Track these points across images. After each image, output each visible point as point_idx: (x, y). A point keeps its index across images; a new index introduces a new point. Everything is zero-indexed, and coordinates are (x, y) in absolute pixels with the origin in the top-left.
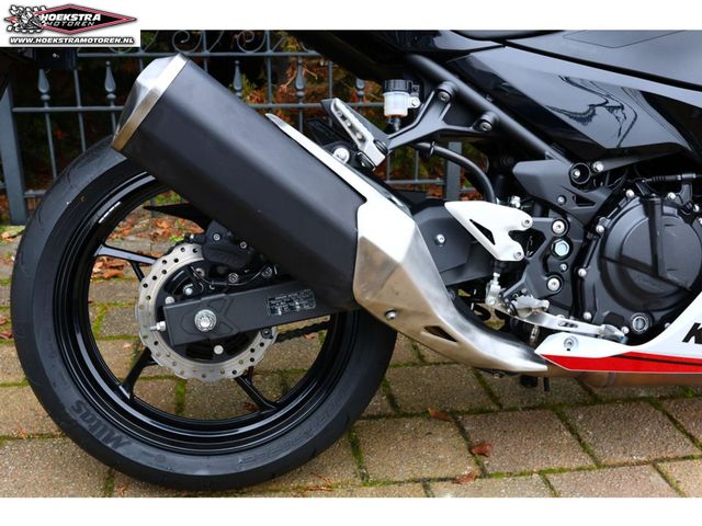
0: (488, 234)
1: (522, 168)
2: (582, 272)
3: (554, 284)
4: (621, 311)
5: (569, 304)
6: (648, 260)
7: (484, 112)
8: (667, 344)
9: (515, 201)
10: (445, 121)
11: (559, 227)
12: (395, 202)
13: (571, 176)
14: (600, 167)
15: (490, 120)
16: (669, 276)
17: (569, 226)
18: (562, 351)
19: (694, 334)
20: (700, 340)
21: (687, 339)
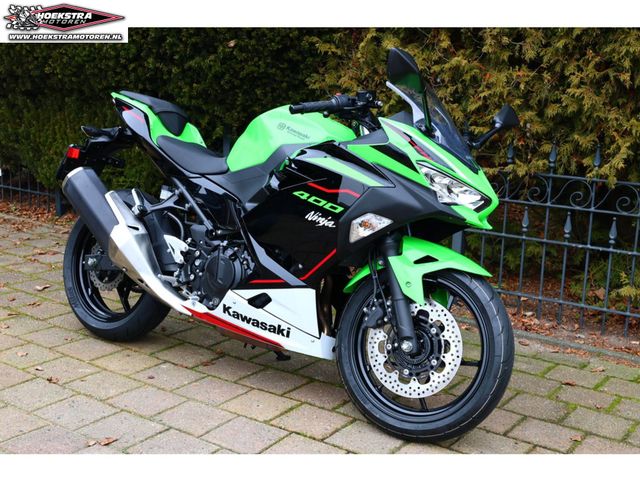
0: (174, 250)
1: (195, 227)
2: (201, 274)
3: (192, 277)
4: (210, 295)
5: (197, 287)
6: (215, 272)
7: (188, 202)
8: (218, 312)
9: (189, 240)
10: (175, 203)
11: (198, 253)
12: (137, 229)
13: (208, 233)
14: (220, 232)
15: (188, 205)
16: (220, 281)
17: (201, 253)
18: (191, 306)
19: (226, 309)
20: (229, 314)
21: (224, 311)
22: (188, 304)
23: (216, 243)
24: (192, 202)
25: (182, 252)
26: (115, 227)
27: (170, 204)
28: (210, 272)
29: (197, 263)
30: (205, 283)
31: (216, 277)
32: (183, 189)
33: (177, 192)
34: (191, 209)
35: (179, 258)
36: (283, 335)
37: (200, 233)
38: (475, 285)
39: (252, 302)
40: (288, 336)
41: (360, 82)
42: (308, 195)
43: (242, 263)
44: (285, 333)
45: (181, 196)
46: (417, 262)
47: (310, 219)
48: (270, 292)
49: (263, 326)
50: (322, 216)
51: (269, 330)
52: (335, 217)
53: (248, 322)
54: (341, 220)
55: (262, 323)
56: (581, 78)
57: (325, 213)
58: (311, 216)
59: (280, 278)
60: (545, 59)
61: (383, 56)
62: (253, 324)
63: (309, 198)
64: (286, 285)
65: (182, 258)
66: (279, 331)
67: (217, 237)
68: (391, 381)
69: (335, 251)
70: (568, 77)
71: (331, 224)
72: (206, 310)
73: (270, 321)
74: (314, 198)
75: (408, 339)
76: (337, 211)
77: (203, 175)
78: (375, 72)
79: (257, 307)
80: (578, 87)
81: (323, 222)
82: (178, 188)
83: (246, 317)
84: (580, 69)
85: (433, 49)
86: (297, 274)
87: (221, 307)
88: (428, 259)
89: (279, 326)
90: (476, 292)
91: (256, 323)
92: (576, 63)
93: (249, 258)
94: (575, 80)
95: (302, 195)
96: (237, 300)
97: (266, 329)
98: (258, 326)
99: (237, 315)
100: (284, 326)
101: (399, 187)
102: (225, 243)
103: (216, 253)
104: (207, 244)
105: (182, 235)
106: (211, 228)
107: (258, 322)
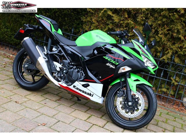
0: (57, 67)
1: (64, 61)
3: (62, 75)
4: (68, 81)
5: (64, 78)
6: (71, 75)
7: (62, 53)
8: (71, 87)
9: (62, 64)
10: (58, 52)
11: (65, 69)
12: (46, 59)
13: (69, 63)
14: (73, 63)
15: (62, 54)
16: (73, 78)
17: (66, 69)
18: (61, 84)
19: (74, 87)
20: (75, 88)
21: (73, 87)
22: (60, 83)
23: (71, 66)
24: (64, 53)
25: (59, 68)
26: (39, 57)
27: (56, 52)
28: (69, 75)
29: (64, 71)
30: (67, 78)
31: (71, 77)
32: (60, 48)
33: (59, 49)
34: (63, 55)
35: (58, 69)
36: (91, 96)
37: (66, 63)
38: (149, 89)
39: (83, 85)
40: (92, 96)
41: (98, 22)
42: (108, 58)
43: (80, 74)
44: (92, 95)
45: (60, 51)
46: (135, 81)
47: (107, 65)
48: (90, 83)
49: (85, 93)
50: (112, 65)
51: (87, 94)
52: (116, 66)
53: (81, 91)
54: (117, 67)
55: (85, 92)
56: (162, 32)
57: (113, 64)
58: (108, 64)
59: (94, 80)
60: (153, 26)
61: (106, 15)
62: (82, 92)
63: (108, 59)
64: (95, 82)
65: (59, 69)
66: (90, 95)
67: (72, 65)
68: (123, 112)
69: (113, 75)
70: (159, 31)
71: (114, 67)
72: (67, 86)
73: (88, 91)
74: (110, 59)
75: (131, 102)
76: (116, 64)
77: (68, 46)
78: (103, 19)
79: (85, 87)
80: (161, 34)
81: (111, 66)
82: (59, 48)
83: (80, 90)
84: (162, 30)
85: (121, 17)
86: (99, 79)
87: (73, 86)
88: (137, 80)
89: (90, 93)
90: (150, 91)
91: (83, 92)
92: (161, 28)
93: (83, 73)
94: (160, 33)
95: (106, 58)
96: (79, 84)
97: (86, 94)
98: (84, 93)
99: (77, 89)
100: (92, 94)
101: (135, 60)
102: (75, 67)
103: (72, 70)
104: (68, 66)
105: (60, 62)
106: (70, 62)
107: (84, 91)
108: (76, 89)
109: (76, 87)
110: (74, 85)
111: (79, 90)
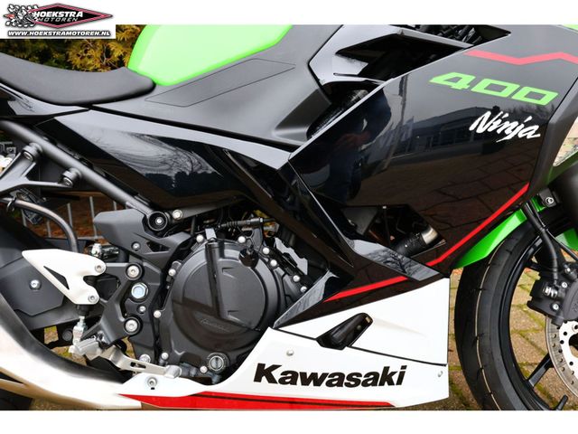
0: (63, 280)
1: (103, 218)
2: (157, 314)
3: (132, 326)
4: (199, 351)
5: (152, 344)
6: (209, 302)
7: (67, 168)
9: (96, 248)
10: (30, 176)
11: (134, 272)
13: (148, 223)
14: (177, 214)
15: (69, 175)
16: (231, 317)
17: (143, 270)
18: (146, 391)
19: (263, 372)
20: (271, 380)
21: (258, 379)
22: (135, 385)
23: (177, 239)
24: (77, 168)
25: (87, 279)
27: (19, 178)
28: (189, 304)
29: (139, 292)
30: (175, 330)
31: (216, 310)
33: (30, 151)
34: (81, 181)
35: (83, 295)
36: (391, 383)
37: (128, 227)
39: (326, 340)
40: (400, 382)
42: (471, 78)
43: (268, 264)
44: (395, 378)
45: (43, 158)
47: (480, 130)
49: (353, 380)
50: (510, 120)
51: (365, 384)
52: (540, 116)
53: (318, 383)
54: (553, 121)
58: (483, 125)
62: (330, 384)
63: (473, 84)
65: (93, 291)
66: (385, 378)
71: (531, 132)
73: (368, 365)
74: (486, 82)
76: (543, 102)
77: (89, 106)
79: (339, 346)
81: (513, 130)
83: (314, 375)
89: (386, 369)
91: (338, 380)
93: (291, 251)
95: (456, 80)
97: (357, 383)
98: (339, 384)
99: (291, 377)
100: (395, 366)
102: (211, 233)
103: (198, 259)
104: (154, 246)
105: (73, 241)
106: (149, 212)
107: (341, 375)
108: (282, 381)
109: (277, 374)
110: (261, 366)
111: (305, 382)
